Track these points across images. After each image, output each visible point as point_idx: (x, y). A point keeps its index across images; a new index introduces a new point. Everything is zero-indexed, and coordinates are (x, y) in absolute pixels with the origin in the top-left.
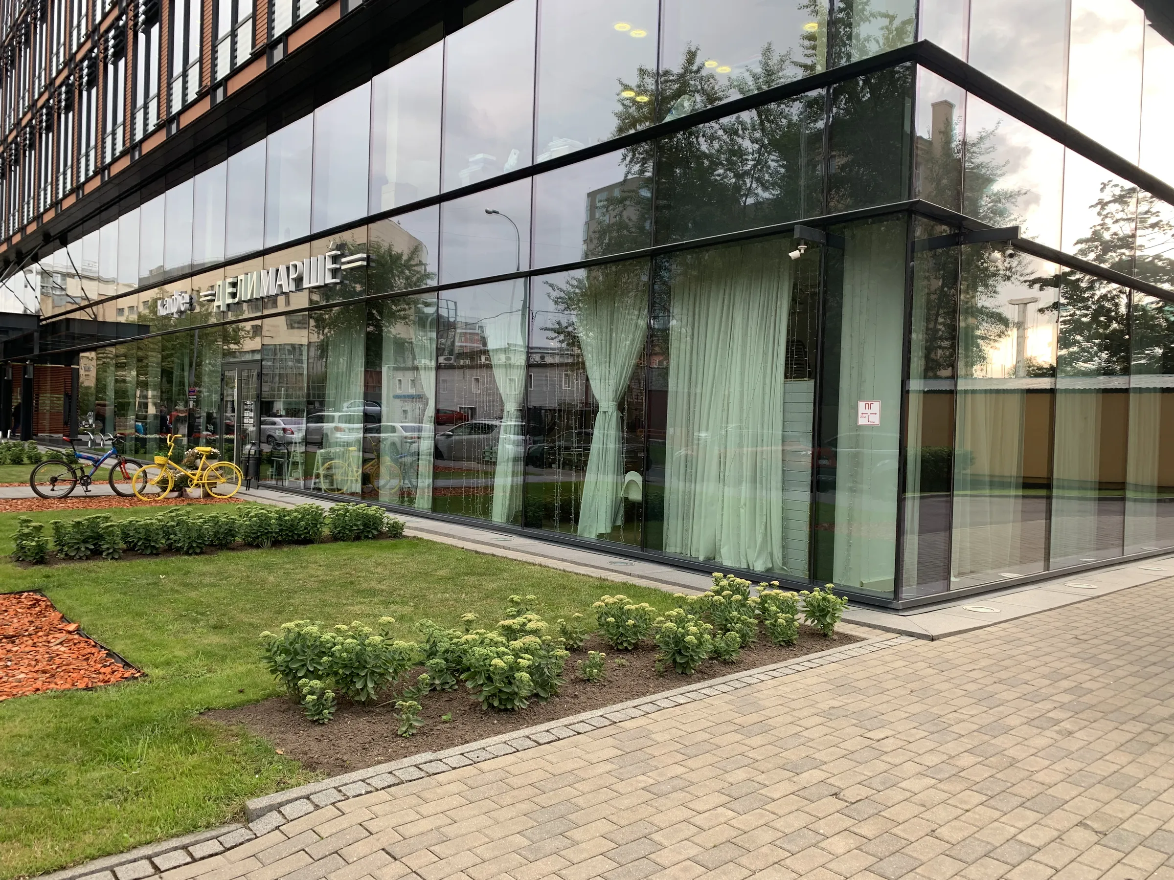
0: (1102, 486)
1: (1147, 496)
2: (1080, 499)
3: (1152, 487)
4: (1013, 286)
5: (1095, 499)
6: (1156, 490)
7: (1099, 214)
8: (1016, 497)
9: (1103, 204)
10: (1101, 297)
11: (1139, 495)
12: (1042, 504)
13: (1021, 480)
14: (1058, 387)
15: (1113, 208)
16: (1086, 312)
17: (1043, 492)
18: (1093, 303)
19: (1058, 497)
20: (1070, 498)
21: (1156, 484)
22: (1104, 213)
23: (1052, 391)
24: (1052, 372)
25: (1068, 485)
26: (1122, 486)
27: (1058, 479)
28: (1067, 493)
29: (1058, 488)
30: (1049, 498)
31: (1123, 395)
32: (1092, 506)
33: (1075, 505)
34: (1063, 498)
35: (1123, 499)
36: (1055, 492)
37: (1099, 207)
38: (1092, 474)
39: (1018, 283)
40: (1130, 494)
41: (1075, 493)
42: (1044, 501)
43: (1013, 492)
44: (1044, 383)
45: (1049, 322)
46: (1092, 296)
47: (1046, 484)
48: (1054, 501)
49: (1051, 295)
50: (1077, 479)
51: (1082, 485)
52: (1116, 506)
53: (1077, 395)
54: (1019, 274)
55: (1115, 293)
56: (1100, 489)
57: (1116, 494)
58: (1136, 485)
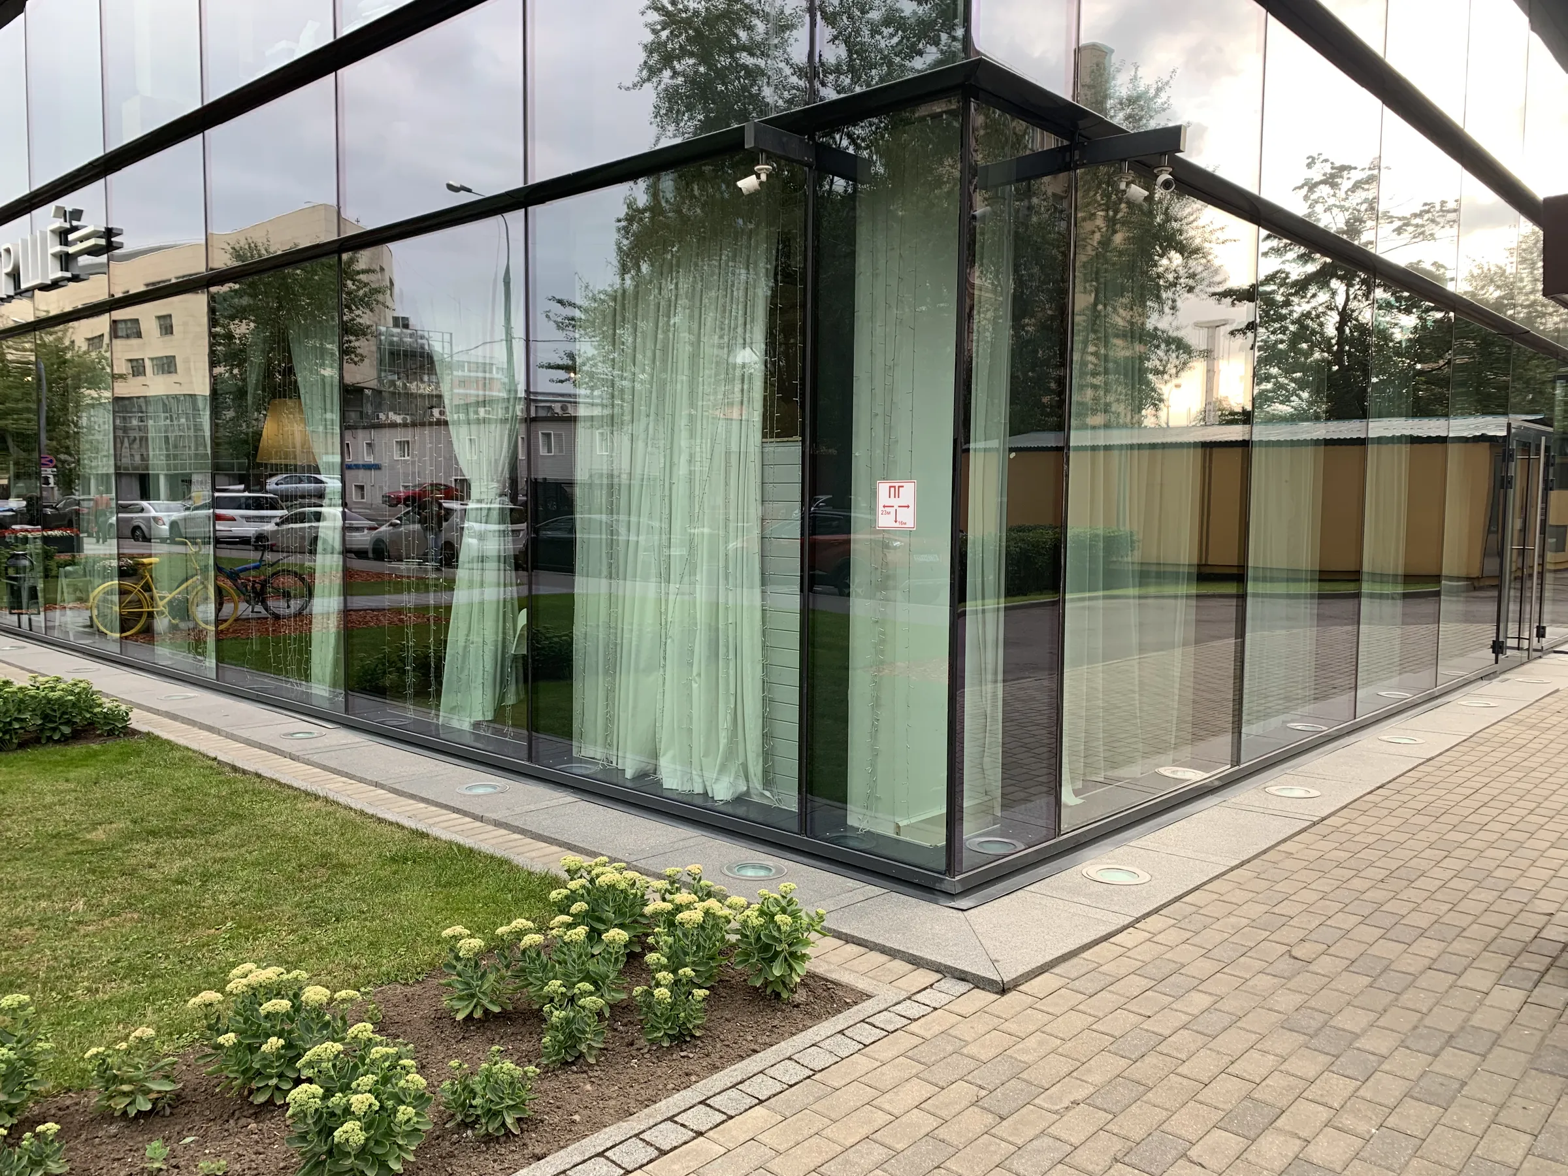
0: (1325, 576)
1: (1388, 589)
2: (1289, 596)
3: (1395, 576)
4: (1197, 299)
5: (1312, 596)
6: (1400, 579)
7: (1306, 198)
8: (1188, 597)
9: (1312, 186)
10: (1303, 315)
11: (1377, 588)
12: (1228, 609)
13: (1194, 570)
14: (1255, 438)
15: (1325, 190)
16: (1280, 336)
17: (1231, 588)
18: (1293, 323)
19: (1255, 595)
20: (1272, 596)
21: (1401, 571)
22: (1314, 196)
23: (1245, 444)
24: (1246, 418)
25: (1268, 577)
26: (1355, 576)
27: (1255, 568)
28: (1268, 588)
29: (1256, 579)
30: (1242, 597)
31: (1356, 448)
32: (1307, 609)
33: (1281, 607)
34: (1264, 596)
35: (1357, 596)
36: (1251, 587)
37: (1306, 188)
38: (1307, 559)
39: (1205, 296)
40: (1366, 588)
41: (1281, 588)
42: (1234, 602)
43: (1183, 589)
44: (1236, 433)
45: (1241, 349)
46: (1291, 312)
47: (1239, 576)
48: (1249, 600)
49: (1245, 312)
50: (1285, 567)
51: (1293, 576)
52: (1347, 605)
53: (1284, 449)
54: (1206, 283)
55: (1321, 309)
56: (1320, 580)
57: (1350, 588)
58: (1373, 574)
